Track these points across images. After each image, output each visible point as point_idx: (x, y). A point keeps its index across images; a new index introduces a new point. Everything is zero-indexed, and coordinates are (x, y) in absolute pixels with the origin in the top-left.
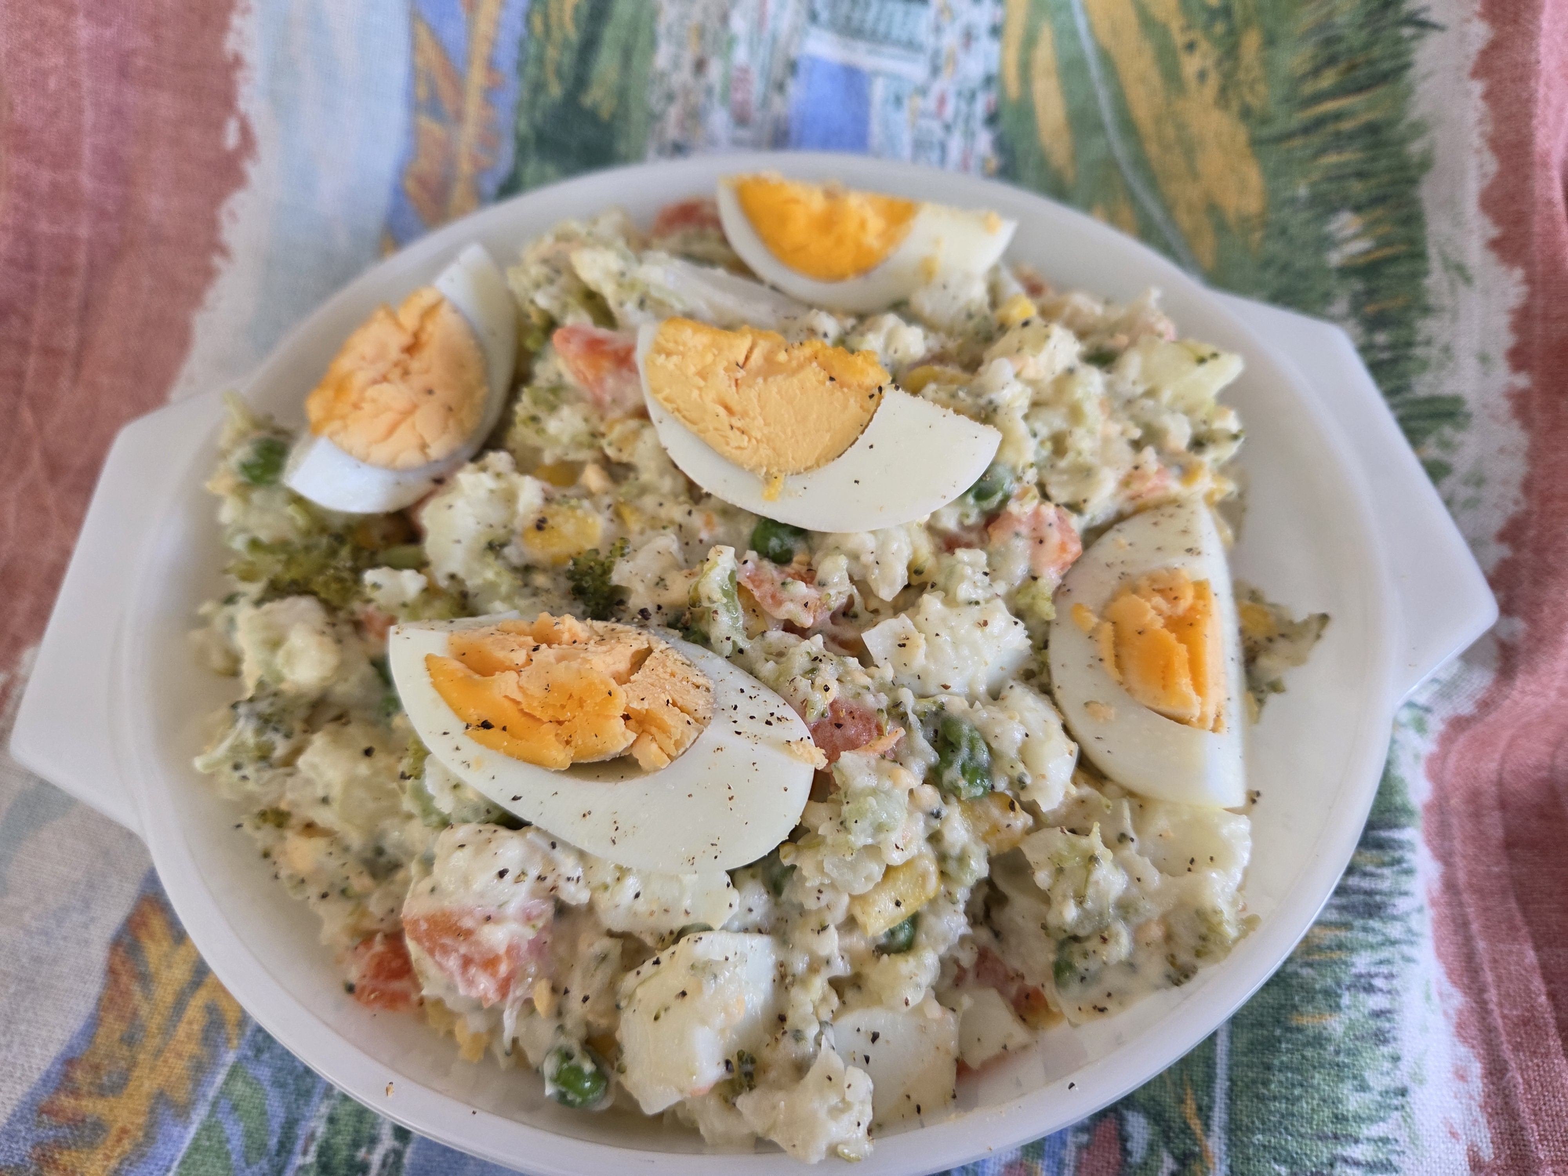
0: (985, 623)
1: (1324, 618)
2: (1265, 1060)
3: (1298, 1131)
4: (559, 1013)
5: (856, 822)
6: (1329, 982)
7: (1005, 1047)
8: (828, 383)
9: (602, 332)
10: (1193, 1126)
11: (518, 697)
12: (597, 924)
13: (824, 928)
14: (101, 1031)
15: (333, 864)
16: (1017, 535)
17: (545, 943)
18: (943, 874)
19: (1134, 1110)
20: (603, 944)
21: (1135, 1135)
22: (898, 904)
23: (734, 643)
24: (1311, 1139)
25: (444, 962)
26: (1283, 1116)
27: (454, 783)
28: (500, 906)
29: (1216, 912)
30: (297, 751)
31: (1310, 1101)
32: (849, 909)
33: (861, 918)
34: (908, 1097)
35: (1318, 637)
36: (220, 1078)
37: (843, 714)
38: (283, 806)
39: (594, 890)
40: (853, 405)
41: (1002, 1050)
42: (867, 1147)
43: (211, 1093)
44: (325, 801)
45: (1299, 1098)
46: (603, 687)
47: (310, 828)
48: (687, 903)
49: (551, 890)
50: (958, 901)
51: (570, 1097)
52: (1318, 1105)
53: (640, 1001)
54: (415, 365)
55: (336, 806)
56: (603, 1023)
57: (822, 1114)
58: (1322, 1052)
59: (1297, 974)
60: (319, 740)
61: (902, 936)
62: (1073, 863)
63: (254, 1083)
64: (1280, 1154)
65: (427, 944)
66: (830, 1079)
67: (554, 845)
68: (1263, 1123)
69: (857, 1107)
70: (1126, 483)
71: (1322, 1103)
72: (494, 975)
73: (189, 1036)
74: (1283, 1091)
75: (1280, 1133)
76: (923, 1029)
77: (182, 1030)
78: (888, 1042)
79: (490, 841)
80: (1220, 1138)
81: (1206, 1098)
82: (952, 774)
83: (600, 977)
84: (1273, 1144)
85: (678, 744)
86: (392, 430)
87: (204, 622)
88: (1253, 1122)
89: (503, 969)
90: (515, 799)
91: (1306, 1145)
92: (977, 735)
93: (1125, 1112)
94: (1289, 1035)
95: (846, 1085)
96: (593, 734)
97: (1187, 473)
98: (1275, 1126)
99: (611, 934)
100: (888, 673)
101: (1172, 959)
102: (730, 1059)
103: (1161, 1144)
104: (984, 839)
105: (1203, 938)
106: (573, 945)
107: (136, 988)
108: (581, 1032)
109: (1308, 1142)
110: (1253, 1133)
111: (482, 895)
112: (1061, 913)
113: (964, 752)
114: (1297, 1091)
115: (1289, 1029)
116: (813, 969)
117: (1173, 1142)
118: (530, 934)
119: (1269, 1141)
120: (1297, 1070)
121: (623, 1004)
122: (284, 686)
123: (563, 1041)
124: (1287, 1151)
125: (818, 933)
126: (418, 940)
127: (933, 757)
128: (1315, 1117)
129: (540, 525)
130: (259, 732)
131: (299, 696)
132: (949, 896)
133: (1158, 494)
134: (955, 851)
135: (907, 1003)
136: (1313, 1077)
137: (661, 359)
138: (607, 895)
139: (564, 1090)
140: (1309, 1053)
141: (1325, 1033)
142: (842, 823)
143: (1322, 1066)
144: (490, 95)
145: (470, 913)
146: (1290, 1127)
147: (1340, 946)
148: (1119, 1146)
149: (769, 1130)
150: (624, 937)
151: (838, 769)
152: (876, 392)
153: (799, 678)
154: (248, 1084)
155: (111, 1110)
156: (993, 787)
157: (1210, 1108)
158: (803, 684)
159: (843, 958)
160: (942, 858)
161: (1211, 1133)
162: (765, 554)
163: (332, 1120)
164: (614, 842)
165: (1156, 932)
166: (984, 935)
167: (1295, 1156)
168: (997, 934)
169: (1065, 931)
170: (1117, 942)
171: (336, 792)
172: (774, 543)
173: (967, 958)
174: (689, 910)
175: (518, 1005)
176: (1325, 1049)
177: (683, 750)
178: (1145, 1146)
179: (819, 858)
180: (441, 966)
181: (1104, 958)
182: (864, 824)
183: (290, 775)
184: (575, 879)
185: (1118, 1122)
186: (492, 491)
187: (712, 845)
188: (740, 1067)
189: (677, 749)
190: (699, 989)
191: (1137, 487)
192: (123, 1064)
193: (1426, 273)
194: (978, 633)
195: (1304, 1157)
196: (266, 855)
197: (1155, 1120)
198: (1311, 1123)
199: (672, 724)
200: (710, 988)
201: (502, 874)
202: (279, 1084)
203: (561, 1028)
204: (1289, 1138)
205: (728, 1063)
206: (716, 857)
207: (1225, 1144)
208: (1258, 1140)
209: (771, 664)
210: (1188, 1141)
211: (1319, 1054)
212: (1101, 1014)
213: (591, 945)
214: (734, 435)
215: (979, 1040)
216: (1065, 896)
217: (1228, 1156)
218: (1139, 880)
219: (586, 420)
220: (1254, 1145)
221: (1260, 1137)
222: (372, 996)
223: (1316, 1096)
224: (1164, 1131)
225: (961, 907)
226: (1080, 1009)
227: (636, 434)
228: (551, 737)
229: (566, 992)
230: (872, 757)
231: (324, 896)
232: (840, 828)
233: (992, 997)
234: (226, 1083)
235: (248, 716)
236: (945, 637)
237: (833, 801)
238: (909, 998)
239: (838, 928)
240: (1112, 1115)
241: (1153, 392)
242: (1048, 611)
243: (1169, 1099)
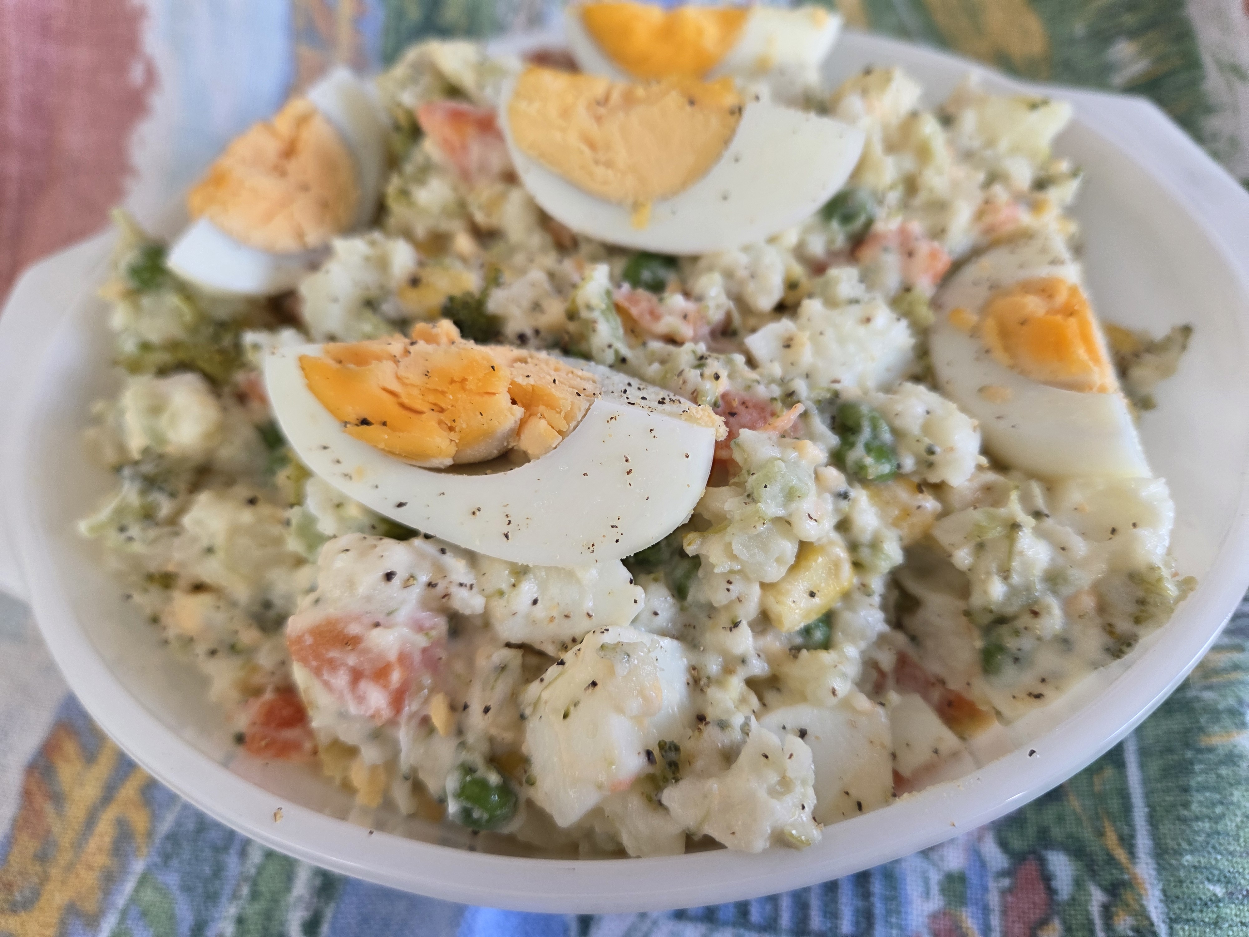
0: (868, 320)
1: (1187, 330)
2: (1181, 783)
3: (1226, 849)
4: (460, 731)
5: (766, 486)
6: (1231, 701)
7: (936, 752)
8: (688, 108)
9: (462, 106)
10: (1117, 857)
11: (395, 386)
12: (494, 639)
13: (736, 625)
14: (15, 850)
15: (220, 618)
16: (886, 250)
17: (440, 659)
18: (857, 565)
19: (1053, 850)
20: (502, 655)
21: (1059, 873)
22: (812, 595)
23: (617, 352)
24: (1241, 856)
25: (333, 681)
26: (1209, 835)
27: (336, 501)
28: (389, 614)
29: (1154, 569)
30: (181, 511)
31: (1233, 818)
32: (762, 603)
33: (775, 608)
34: (847, 793)
35: (1184, 347)
36: (129, 886)
37: (736, 404)
38: (170, 568)
39: (488, 598)
40: (715, 122)
41: (934, 755)
42: (815, 833)
43: (121, 901)
44: (210, 550)
45: (1222, 816)
46: (485, 362)
47: (199, 588)
48: (588, 605)
49: (444, 597)
50: (874, 592)
51: (476, 814)
52: (1242, 822)
53: (546, 702)
54: (292, 166)
55: (221, 554)
56: (508, 736)
57: (762, 794)
58: (1235, 768)
60: (204, 498)
61: (818, 635)
62: (995, 533)
63: (163, 891)
64: (1211, 873)
65: (314, 663)
66: (766, 757)
67: (443, 551)
68: (1190, 844)
69: (799, 787)
70: (980, 215)
71: (1245, 820)
72: (385, 687)
73: (100, 850)
74: (1204, 810)
75: (1209, 853)
76: (853, 725)
77: (93, 844)
78: (817, 738)
79: (375, 546)
80: (1147, 864)
81: (1126, 827)
82: (857, 453)
83: (502, 688)
84: (1203, 865)
85: (568, 417)
86: (269, 217)
87: (96, 420)
88: (1179, 845)
89: (396, 677)
90: (400, 505)
91: (1236, 862)
92: (877, 415)
93: (1044, 852)
94: (1200, 756)
95: (788, 756)
96: (478, 414)
97: (1036, 207)
98: (1202, 846)
99: (509, 645)
100: (777, 370)
101: (1109, 629)
102: (651, 749)
103: (1086, 878)
104: (896, 523)
105: (1142, 602)
106: (470, 663)
107: (49, 808)
108: (484, 747)
109: (1239, 860)
110: (1181, 855)
111: (368, 599)
112: (985, 592)
113: (866, 433)
114: (1219, 810)
115: (1200, 751)
116: (728, 670)
117: (1099, 875)
118: (422, 641)
119: (1199, 862)
120: (1215, 789)
121: (528, 711)
122: (170, 449)
123: (464, 756)
124: (1220, 870)
125: (731, 630)
126: (304, 661)
127: (834, 440)
128: (1241, 834)
129: (415, 282)
130: (143, 492)
131: (183, 459)
132: (864, 589)
133: (1009, 228)
134: (865, 537)
135: (834, 692)
136: (1231, 794)
137: (523, 105)
138: (502, 602)
139: (469, 805)
140: (1224, 771)
141: (1236, 752)
142: (749, 496)
143: (1238, 783)
145: (357, 619)
146: (1217, 846)
147: (1236, 667)
148: (1042, 886)
149: (702, 823)
150: (525, 648)
151: (737, 445)
152: (737, 111)
153: (687, 369)
154: (156, 889)
155: (22, 924)
156: (899, 466)
157: (1132, 836)
158: (693, 375)
159: (759, 656)
160: (853, 547)
161: (1137, 860)
162: (637, 284)
163: (240, 921)
164: (506, 536)
165: (1088, 603)
166: (900, 638)
167: (1228, 875)
168: (913, 639)
169: (991, 611)
170: (1049, 613)
171: (220, 541)
172: (646, 275)
173: (887, 660)
174: (591, 613)
175: (414, 722)
176: (1239, 766)
177: (574, 423)
178: (1070, 883)
179: (727, 539)
180: (327, 685)
181: (1038, 632)
182: (774, 489)
183: (176, 534)
184: (468, 585)
185: (1037, 862)
186: (367, 258)
187: (612, 527)
188: (663, 756)
189: (568, 424)
190: (612, 672)
191: (988, 219)
192: (35, 880)
193: (1203, 78)
194: (862, 331)
195: (1237, 875)
196: (155, 620)
197: (1076, 855)
198: (1238, 840)
199: (561, 396)
200: (622, 669)
201: (389, 576)
202: (187, 889)
203: (462, 745)
204: (1219, 857)
205: (649, 754)
206: (617, 541)
207: (1154, 869)
208: (1187, 861)
209: (656, 366)
210: (1114, 871)
211: (1233, 771)
212: (1037, 700)
213: (489, 657)
214: (600, 171)
215: (907, 745)
216: (988, 574)
217: (1159, 880)
218: (1063, 549)
219: (455, 189)
220: (1184, 867)
221: (1189, 857)
222: (263, 743)
223: (1238, 812)
224: (1087, 866)
225: (876, 600)
226: (1014, 697)
227: (502, 197)
228: (434, 424)
229: (466, 707)
230: (774, 435)
231: (213, 653)
232: (747, 500)
233: (916, 701)
234: (137, 890)
235: (133, 478)
236: (830, 333)
237: (736, 484)
238: (836, 687)
239: (751, 625)
240: (1031, 857)
241: (990, 143)
242: (926, 314)
243: (1087, 834)
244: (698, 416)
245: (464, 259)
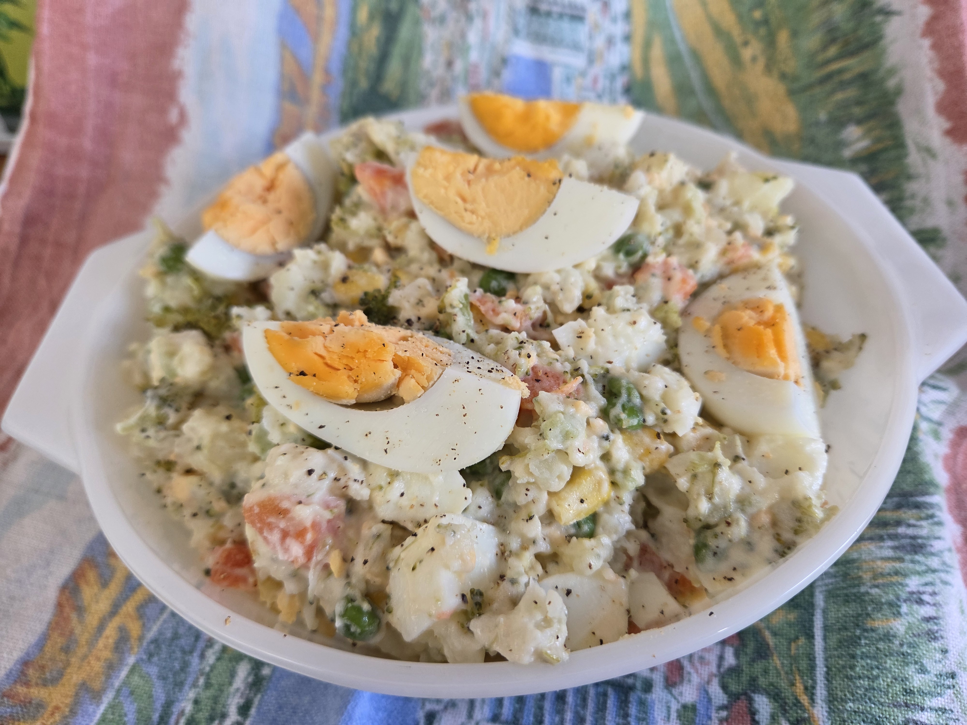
0: (635, 323)
1: (863, 337)
2: (851, 652)
3: (879, 701)
4: (348, 576)
5: (550, 430)
6: (891, 597)
7: (662, 612)
8: (527, 179)
9: (385, 166)
10: (802, 701)
11: (323, 352)
12: (375, 518)
13: (531, 518)
14: (49, 643)
15: (201, 492)
16: (653, 275)
17: (339, 527)
18: (614, 484)
19: (759, 693)
20: (378, 528)
21: (761, 710)
22: (582, 501)
23: (468, 335)
24: (889, 707)
25: (269, 537)
26: (866, 690)
27: (281, 422)
28: (308, 496)
29: (807, 499)
30: (182, 421)
31: (885, 679)
32: (548, 504)
33: (557, 509)
34: (594, 633)
35: (860, 348)
36: (124, 673)
37: (540, 374)
38: (172, 457)
39: (372, 490)
40: (543, 190)
41: (661, 615)
42: (565, 655)
43: (117, 683)
44: (198, 448)
45: (877, 677)
46: (379, 341)
47: (189, 472)
48: (436, 499)
49: (344, 488)
50: (624, 502)
51: (353, 629)
52: (892, 682)
53: (403, 559)
54: (271, 197)
55: (205, 451)
56: (378, 580)
57: (531, 626)
58: (891, 645)
59: (868, 593)
60: (197, 413)
61: (586, 528)
62: (703, 468)
63: (146, 677)
64: (867, 717)
65: (259, 525)
66: (536, 603)
67: (346, 458)
68: (853, 695)
69: (556, 626)
70: (723, 252)
71: (894, 681)
72: (302, 543)
73: (105, 647)
74: (865, 672)
75: (866, 702)
76: (603, 589)
77: (101, 644)
78: (578, 596)
79: (303, 452)
80: (822, 707)
81: (810, 681)
82: (617, 411)
83: (376, 549)
84: (861, 711)
85: (428, 379)
86: (254, 231)
87: (131, 355)
88: (845, 695)
89: (309, 537)
90: (321, 427)
91: (885, 711)
92: (632, 386)
93: (753, 695)
94: (866, 634)
95: (547, 603)
96: (372, 373)
97: (763, 248)
98: (861, 697)
99: (384, 522)
100: (571, 353)
101: (778, 537)
102: (465, 594)
103: (780, 715)
104: (641, 458)
105: (799, 520)
106: (358, 532)
107: (74, 616)
108: (363, 586)
109: (887, 709)
110: (846, 703)
111: (296, 486)
112: (696, 507)
113: (624, 397)
114: (875, 673)
115: (866, 630)
116: (524, 547)
117: (789, 713)
118: (328, 515)
119: (858, 708)
120: (874, 658)
121: (391, 565)
122: (178, 380)
123: (349, 591)
124: (873, 715)
125: (527, 521)
126: (253, 523)
127: (603, 401)
128: (890, 691)
129: (345, 280)
130: (159, 407)
131: (186, 387)
132: (619, 500)
133: (745, 261)
134: (620, 466)
135: (590, 566)
136: (886, 663)
137: (421, 171)
138: (381, 493)
139: (349, 623)
140: (881, 645)
141: (892, 632)
142: (541, 435)
143: (891, 654)
144: (325, 88)
145: (288, 498)
146: (873, 698)
147: (897, 573)
148: (749, 718)
149: (493, 643)
150: (393, 524)
151: (537, 401)
152: (557, 182)
153: (510, 350)
154: (141, 677)
155: (50, 695)
156: (644, 421)
157: (814, 688)
158: (514, 354)
159: (545, 539)
160: (612, 472)
161: (816, 705)
162: (487, 290)
163: (196, 702)
164: (386, 451)
165: (765, 519)
166: (644, 535)
167: (878, 719)
168: (653, 535)
169: (700, 520)
170: (738, 524)
171: (206, 442)
172: (494, 284)
173: (633, 548)
174: (437, 504)
175: (319, 567)
176: (893, 643)
177: (432, 382)
178: (769, 718)
179: (526, 461)
180: (265, 539)
181: (729, 536)
182: (556, 431)
183: (178, 436)
184: (360, 481)
185: (748, 702)
186: (315, 262)
187: (452, 449)
188: (472, 598)
189: (428, 382)
190: (443, 543)
191: (730, 255)
192: (60, 665)
193: (906, 155)
194: (630, 330)
195: (885, 720)
196: (159, 491)
197: (774, 699)
198: (887, 696)
199: (425, 365)
200: (450, 541)
201: (310, 472)
202: (163, 678)
203: (349, 584)
204: (873, 706)
205: (463, 596)
206: (455, 459)
207: (826, 711)
208: (850, 707)
209: (492, 346)
210: (799, 711)
211: (889, 646)
212: (729, 582)
213: (370, 528)
214: (468, 216)
215: (643, 606)
216: (699, 495)
217: (829, 719)
218: (750, 482)
219: (375, 219)
220: (847, 711)
221: (851, 704)
222: (222, 576)
223: (890, 676)
224: (781, 706)
225: (626, 508)
226: (714, 579)
227: (406, 226)
228: (345, 377)
229: (353, 560)
230: (562, 396)
231: (195, 515)
232: (540, 438)
233: (652, 577)
234: (127, 677)
235: (153, 398)
236: (608, 330)
237: (535, 426)
238: (592, 563)
239: (542, 519)
240: (743, 697)
241: (737, 203)
242: (676, 320)
243: (783, 684)
244: (510, 382)
245: (377, 266)
